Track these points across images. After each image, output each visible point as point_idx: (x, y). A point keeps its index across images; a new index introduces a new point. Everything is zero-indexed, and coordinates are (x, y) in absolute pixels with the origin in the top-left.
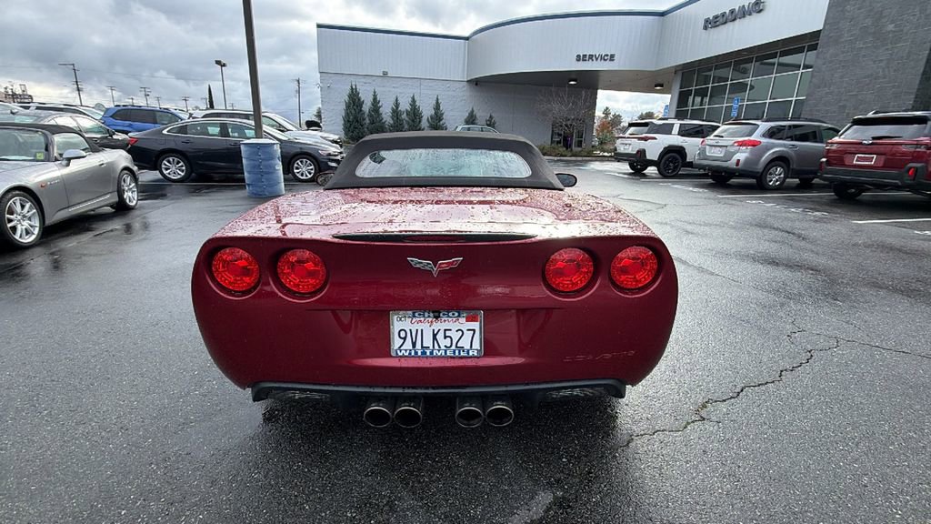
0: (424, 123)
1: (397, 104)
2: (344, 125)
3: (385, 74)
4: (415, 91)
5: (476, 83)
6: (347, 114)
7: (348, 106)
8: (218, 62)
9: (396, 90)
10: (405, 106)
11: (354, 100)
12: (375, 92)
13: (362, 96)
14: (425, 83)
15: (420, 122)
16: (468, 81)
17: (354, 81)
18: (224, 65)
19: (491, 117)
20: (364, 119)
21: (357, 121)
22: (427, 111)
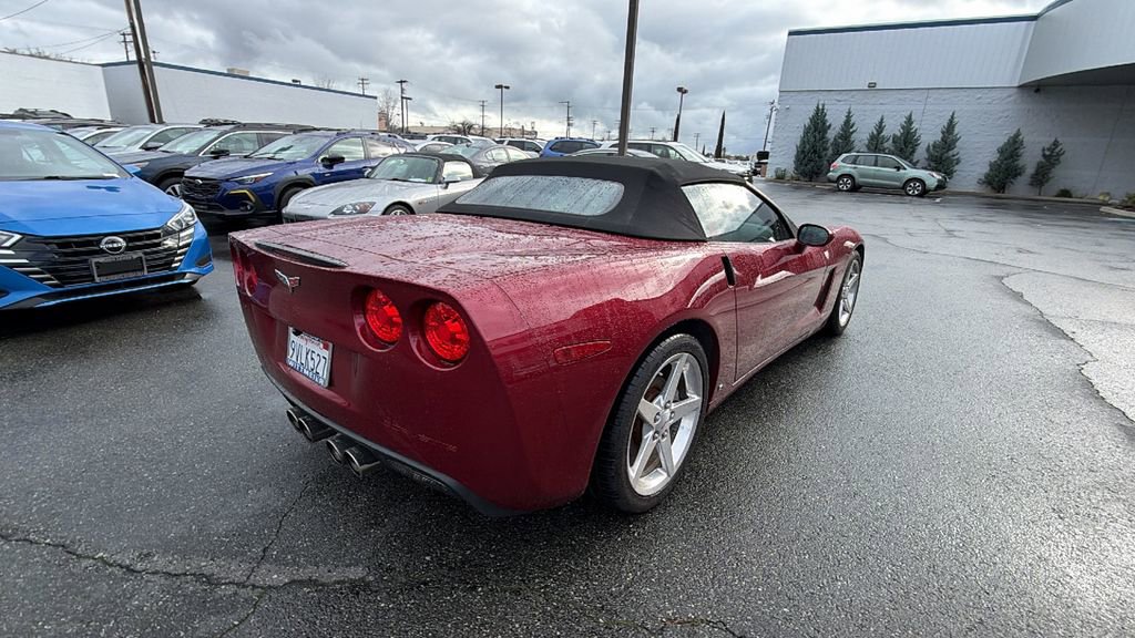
0: (921, 153)
1: (880, 127)
2: (797, 157)
3: (872, 86)
4: (912, 108)
5: (1038, 89)
6: (803, 142)
7: (807, 131)
8: (680, 90)
9: (883, 107)
10: (893, 129)
11: (818, 124)
12: (849, 113)
13: (830, 119)
14: (934, 94)
15: (914, 151)
16: (1020, 87)
17: (822, 99)
18: (686, 92)
19: (1056, 144)
20: (826, 149)
21: (815, 152)
22: (928, 135)
